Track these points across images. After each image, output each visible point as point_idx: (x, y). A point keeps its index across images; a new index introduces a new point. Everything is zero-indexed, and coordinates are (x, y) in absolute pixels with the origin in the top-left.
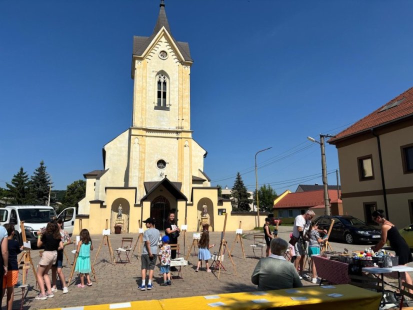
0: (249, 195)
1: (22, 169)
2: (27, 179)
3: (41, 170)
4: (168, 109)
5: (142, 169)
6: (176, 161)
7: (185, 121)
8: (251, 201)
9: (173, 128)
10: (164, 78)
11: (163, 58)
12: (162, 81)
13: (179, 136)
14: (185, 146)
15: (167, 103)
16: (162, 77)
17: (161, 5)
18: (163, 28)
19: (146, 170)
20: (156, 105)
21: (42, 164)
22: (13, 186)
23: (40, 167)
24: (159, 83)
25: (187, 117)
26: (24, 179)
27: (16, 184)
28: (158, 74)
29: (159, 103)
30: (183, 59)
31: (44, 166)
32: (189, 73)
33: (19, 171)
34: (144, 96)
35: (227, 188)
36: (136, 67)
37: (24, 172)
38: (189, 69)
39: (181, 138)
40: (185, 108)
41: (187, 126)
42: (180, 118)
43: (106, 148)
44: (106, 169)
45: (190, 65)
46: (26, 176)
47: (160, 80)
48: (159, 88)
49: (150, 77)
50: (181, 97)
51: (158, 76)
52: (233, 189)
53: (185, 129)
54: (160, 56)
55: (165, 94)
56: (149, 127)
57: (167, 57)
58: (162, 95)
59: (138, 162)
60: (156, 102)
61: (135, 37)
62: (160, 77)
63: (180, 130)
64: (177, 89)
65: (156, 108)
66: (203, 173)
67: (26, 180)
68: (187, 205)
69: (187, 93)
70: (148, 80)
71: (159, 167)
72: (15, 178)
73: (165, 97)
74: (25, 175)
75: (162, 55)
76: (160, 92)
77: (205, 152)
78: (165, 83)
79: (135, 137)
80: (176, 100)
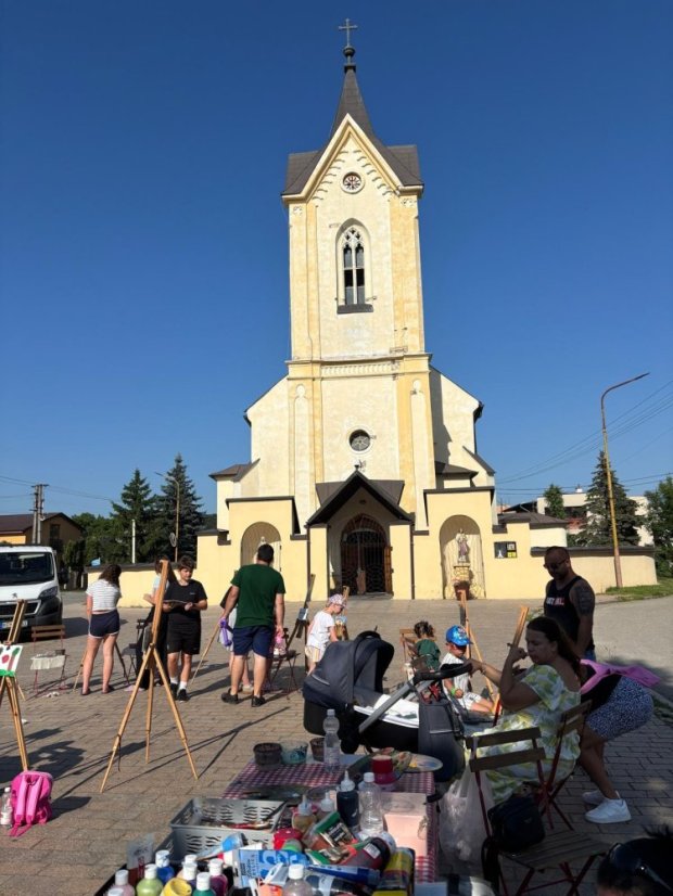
0: (633, 504)
1: (137, 474)
2: (148, 492)
3: (178, 472)
4: (368, 309)
5: (317, 456)
6: (395, 430)
7: (412, 333)
8: (640, 521)
9: (383, 352)
10: (358, 237)
11: (352, 191)
12: (353, 244)
13: (397, 371)
14: (415, 393)
15: (368, 294)
16: (353, 237)
17: (346, 69)
18: (348, 118)
19: (326, 457)
20: (342, 303)
21: (179, 461)
22: (125, 506)
23: (175, 466)
24: (347, 249)
25: (416, 322)
26: (143, 492)
27: (129, 503)
28: (342, 229)
29: (348, 297)
30: (398, 183)
31: (182, 464)
32: (416, 213)
33: (133, 477)
34: (313, 286)
35: (579, 490)
36: (291, 222)
37: (141, 478)
38: (416, 205)
39: (403, 374)
40: (408, 301)
41: (415, 342)
42: (399, 328)
43: (251, 413)
44: (253, 460)
45: (419, 193)
46: (147, 487)
47: (347, 246)
48: (347, 262)
49: (324, 240)
50: (399, 275)
51: (343, 236)
52: (591, 492)
53: (412, 351)
54: (345, 188)
55: (361, 273)
56: (326, 357)
57: (360, 187)
58: (354, 278)
59: (307, 440)
60: (342, 296)
61: (292, 157)
62: (348, 238)
63: (400, 354)
64: (388, 258)
65: (341, 310)
66: (476, 456)
67: (145, 495)
68: (413, 533)
69: (413, 263)
70: (320, 248)
71: (357, 449)
72: (125, 491)
73: (361, 281)
74: (144, 485)
75: (349, 185)
76: (351, 271)
77: (475, 404)
78: (359, 248)
79: (297, 382)
80: (388, 285)
